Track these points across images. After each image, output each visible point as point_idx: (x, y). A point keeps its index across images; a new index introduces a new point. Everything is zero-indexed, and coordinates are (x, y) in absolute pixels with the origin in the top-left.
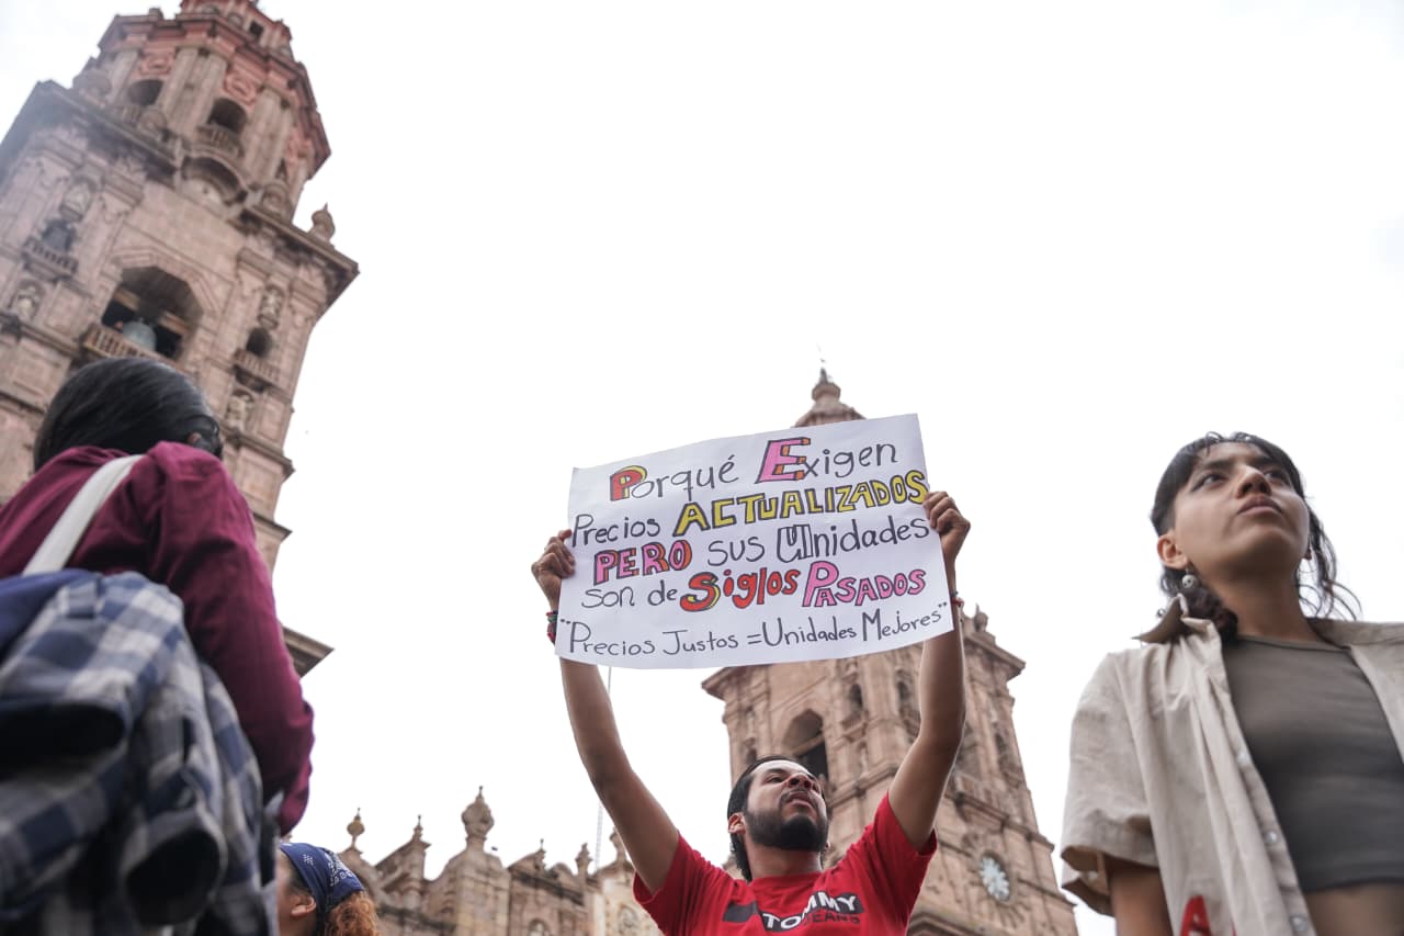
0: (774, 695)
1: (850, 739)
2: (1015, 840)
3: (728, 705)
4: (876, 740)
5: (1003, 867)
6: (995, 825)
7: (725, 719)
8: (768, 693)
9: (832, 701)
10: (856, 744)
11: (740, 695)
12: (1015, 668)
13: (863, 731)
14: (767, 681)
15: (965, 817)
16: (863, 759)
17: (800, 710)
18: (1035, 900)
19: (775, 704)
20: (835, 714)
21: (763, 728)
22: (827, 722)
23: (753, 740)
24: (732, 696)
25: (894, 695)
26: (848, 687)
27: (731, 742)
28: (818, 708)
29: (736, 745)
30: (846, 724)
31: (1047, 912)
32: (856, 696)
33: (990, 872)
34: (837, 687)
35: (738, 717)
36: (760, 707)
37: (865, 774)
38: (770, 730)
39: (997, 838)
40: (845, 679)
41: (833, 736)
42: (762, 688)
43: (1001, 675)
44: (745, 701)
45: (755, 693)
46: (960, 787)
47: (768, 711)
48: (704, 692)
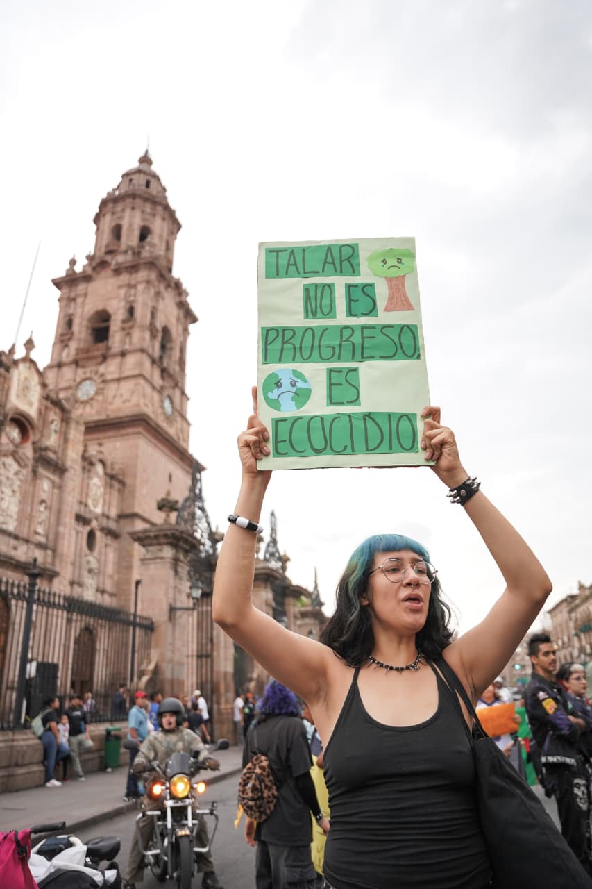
0: (89, 296)
1: (123, 329)
2: (177, 393)
3: (62, 294)
4: (136, 334)
5: (172, 402)
6: (172, 384)
7: (59, 300)
8: (86, 295)
9: (118, 309)
10: (126, 332)
11: (70, 292)
12: (194, 320)
13: (131, 327)
14: (87, 289)
15: (163, 377)
16: (128, 341)
17: (100, 307)
18: (179, 419)
19: (88, 300)
20: (118, 316)
21: (79, 311)
22: (113, 318)
23: (72, 315)
24: (66, 290)
25: (149, 316)
26: (128, 306)
27: (60, 312)
28: (110, 310)
29: (62, 315)
30: (124, 322)
31: (182, 425)
32: (131, 311)
33: (167, 404)
34: (122, 304)
35: (67, 301)
36: (80, 300)
37: (127, 347)
38: (83, 312)
39: (171, 390)
40: (128, 302)
41: (115, 325)
42: (83, 292)
43: (188, 321)
44: (73, 295)
45: (79, 292)
46: (165, 365)
47: (83, 303)
48: (52, 284)
